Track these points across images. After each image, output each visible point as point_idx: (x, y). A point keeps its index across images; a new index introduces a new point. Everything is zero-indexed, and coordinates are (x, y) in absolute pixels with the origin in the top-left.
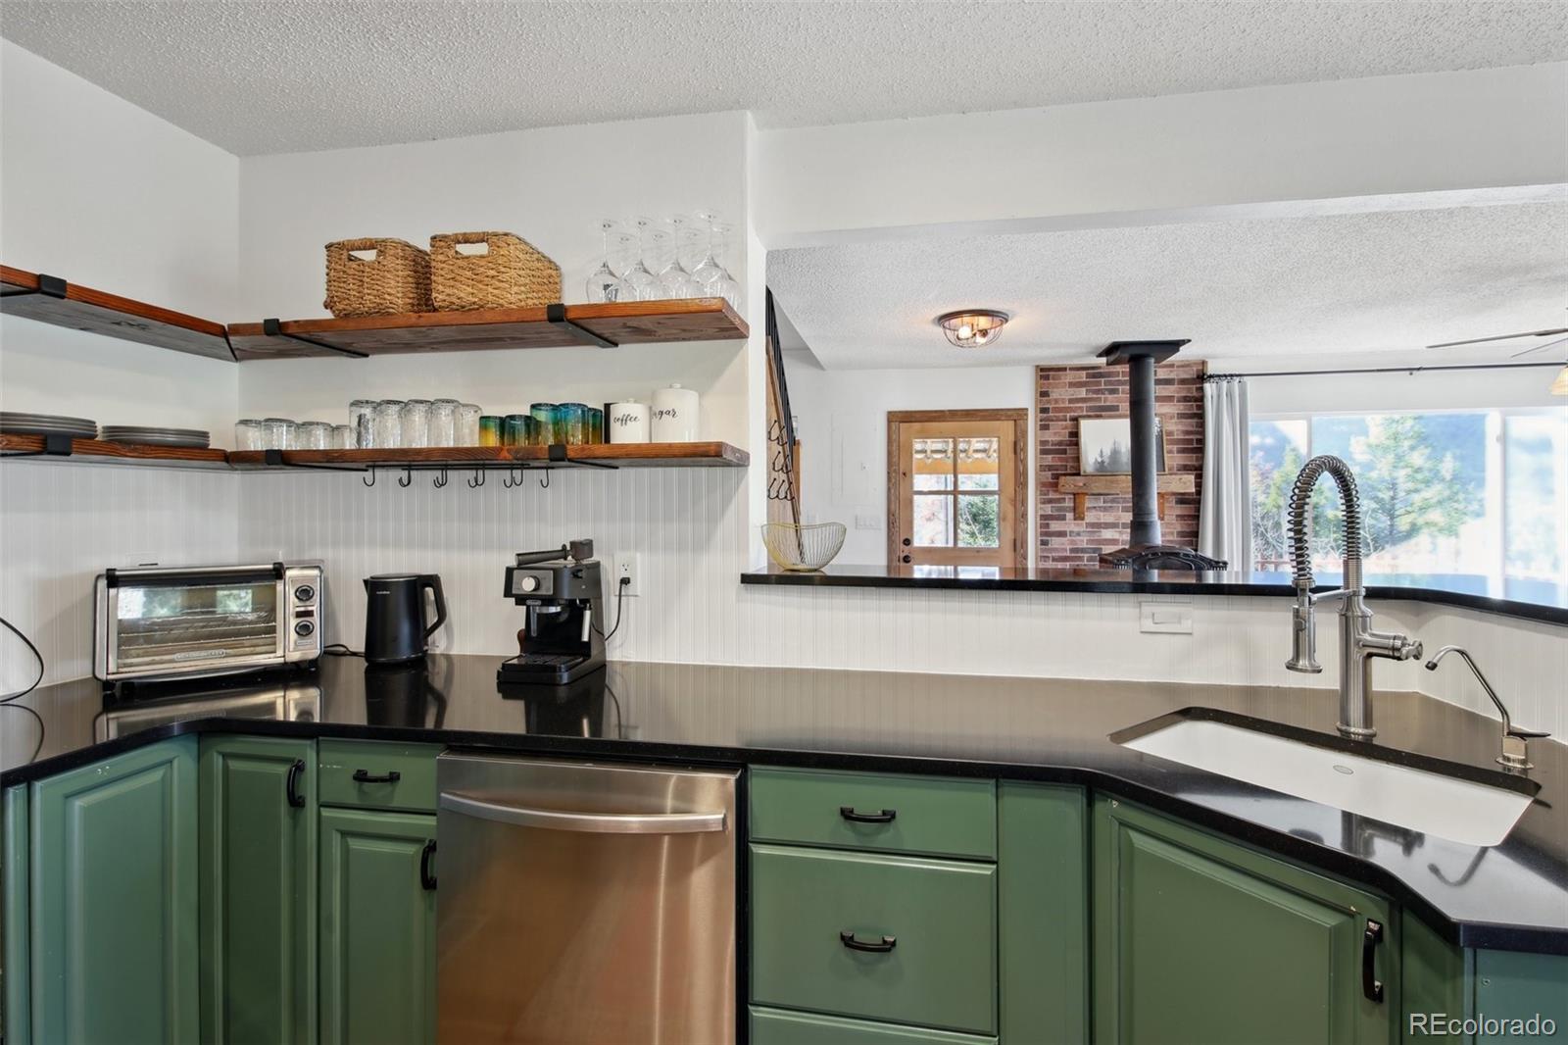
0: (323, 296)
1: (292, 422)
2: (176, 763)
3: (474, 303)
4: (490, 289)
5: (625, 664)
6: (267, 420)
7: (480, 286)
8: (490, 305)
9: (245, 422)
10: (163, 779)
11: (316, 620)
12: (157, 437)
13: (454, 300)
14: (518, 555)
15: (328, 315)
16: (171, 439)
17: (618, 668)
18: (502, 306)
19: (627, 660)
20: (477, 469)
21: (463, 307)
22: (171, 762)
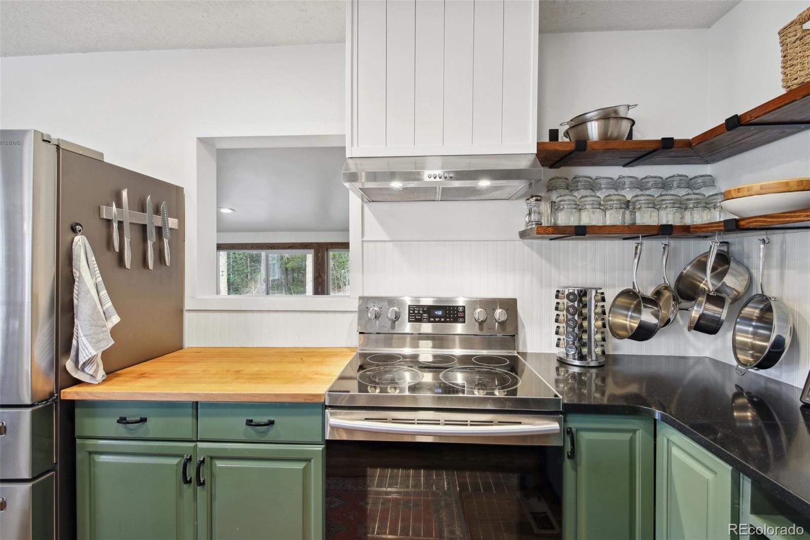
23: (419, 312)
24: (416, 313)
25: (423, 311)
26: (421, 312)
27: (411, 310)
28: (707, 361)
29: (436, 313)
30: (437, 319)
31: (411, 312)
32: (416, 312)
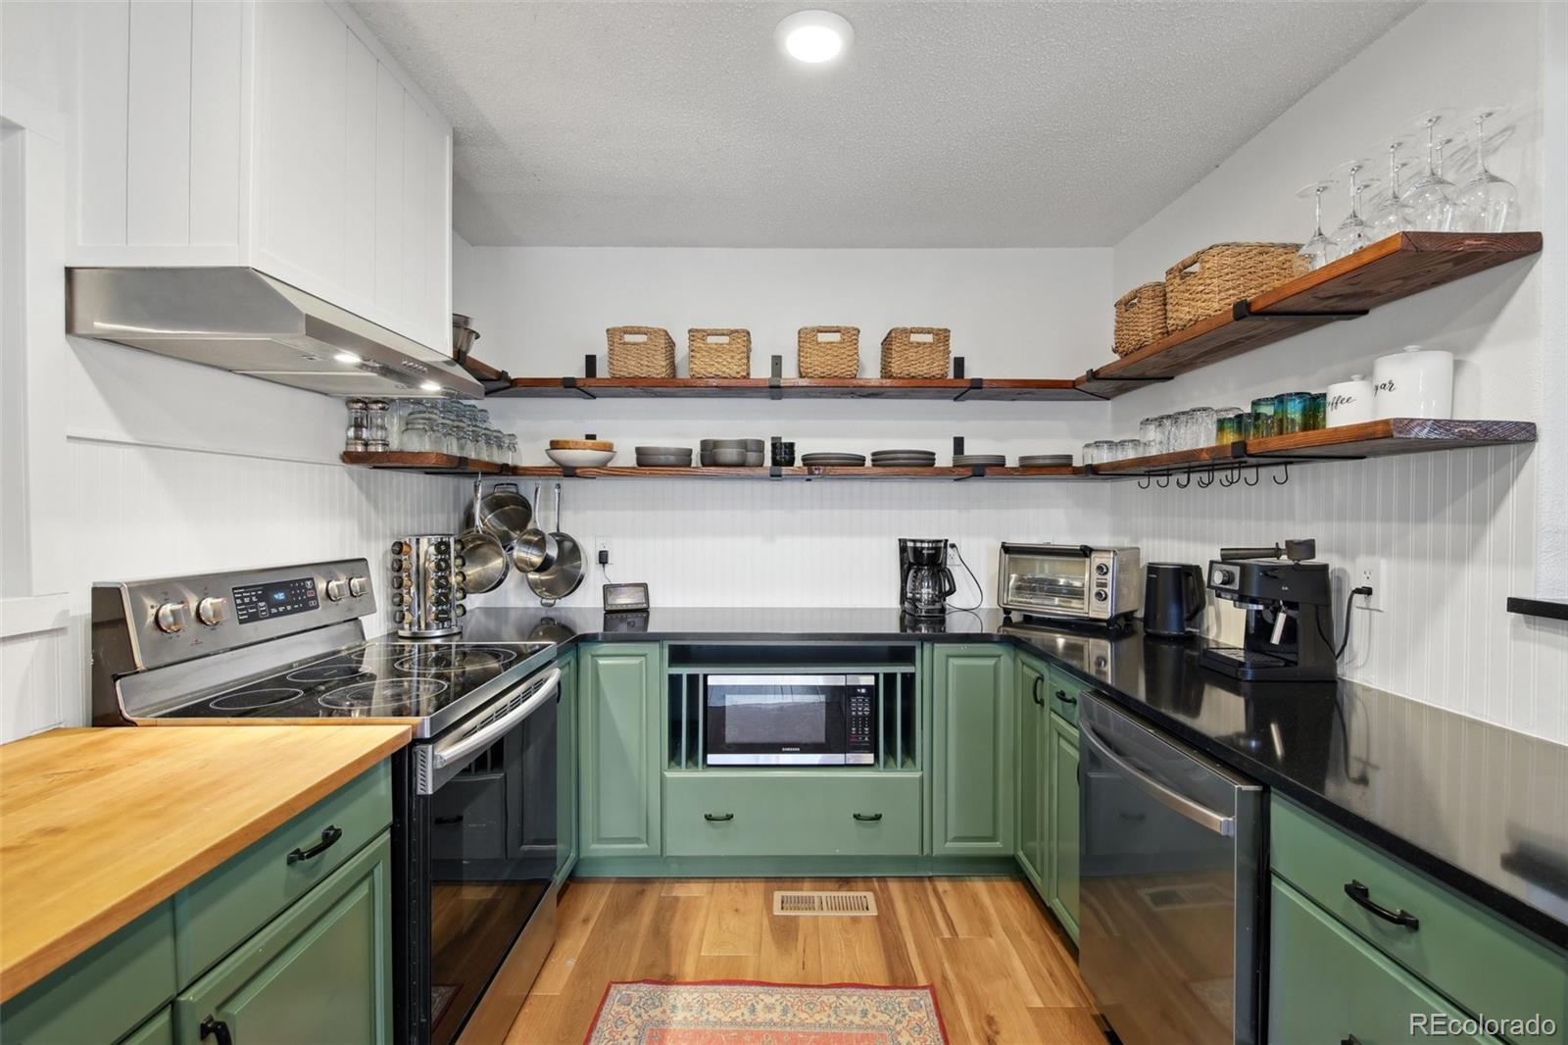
0: (1112, 342)
1: (1112, 442)
2: (1002, 658)
3: (1191, 320)
4: (1199, 304)
5: (1367, 690)
6: (1096, 443)
7: (1193, 303)
8: (1201, 318)
9: (1087, 446)
10: (996, 664)
11: (1108, 589)
12: (1041, 462)
13: (1178, 322)
14: (1222, 550)
15: (1117, 357)
16: (1048, 462)
17: (1359, 692)
18: (1210, 316)
19: (1368, 685)
20: (1232, 469)
21: (1185, 326)
22: (999, 656)
23: (251, 599)
24: (247, 604)
25: (257, 596)
26: (254, 599)
27: (238, 598)
28: (477, 611)
29: (276, 596)
30: (281, 609)
31: (239, 601)
32: (247, 600)
